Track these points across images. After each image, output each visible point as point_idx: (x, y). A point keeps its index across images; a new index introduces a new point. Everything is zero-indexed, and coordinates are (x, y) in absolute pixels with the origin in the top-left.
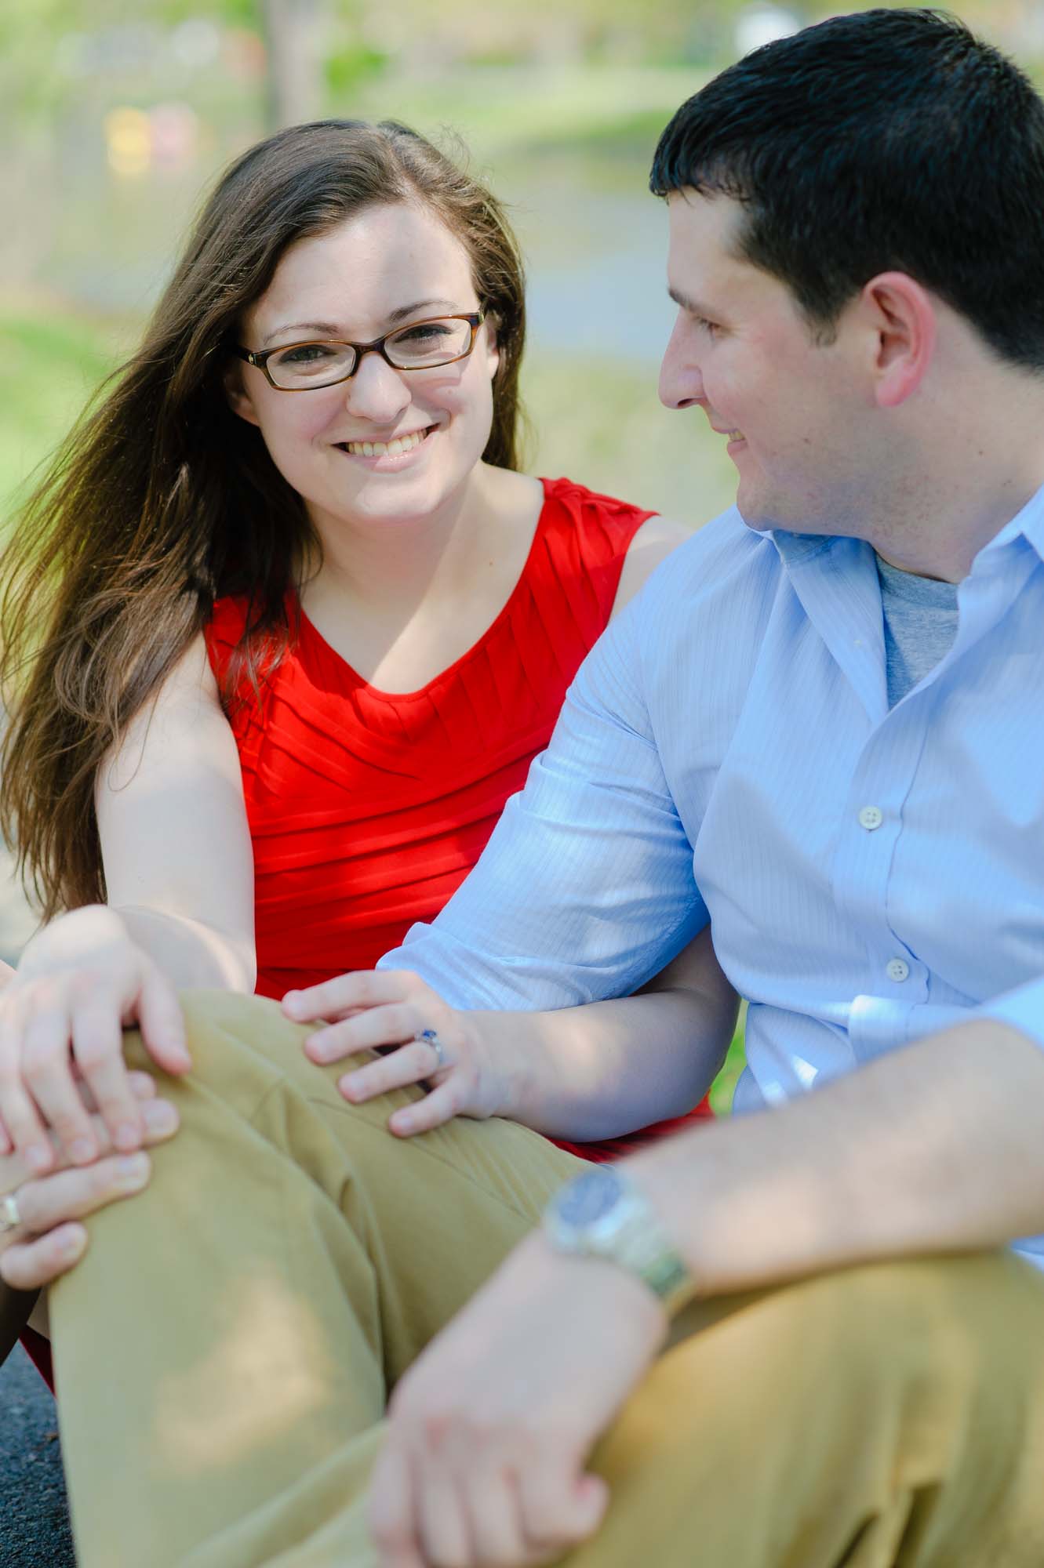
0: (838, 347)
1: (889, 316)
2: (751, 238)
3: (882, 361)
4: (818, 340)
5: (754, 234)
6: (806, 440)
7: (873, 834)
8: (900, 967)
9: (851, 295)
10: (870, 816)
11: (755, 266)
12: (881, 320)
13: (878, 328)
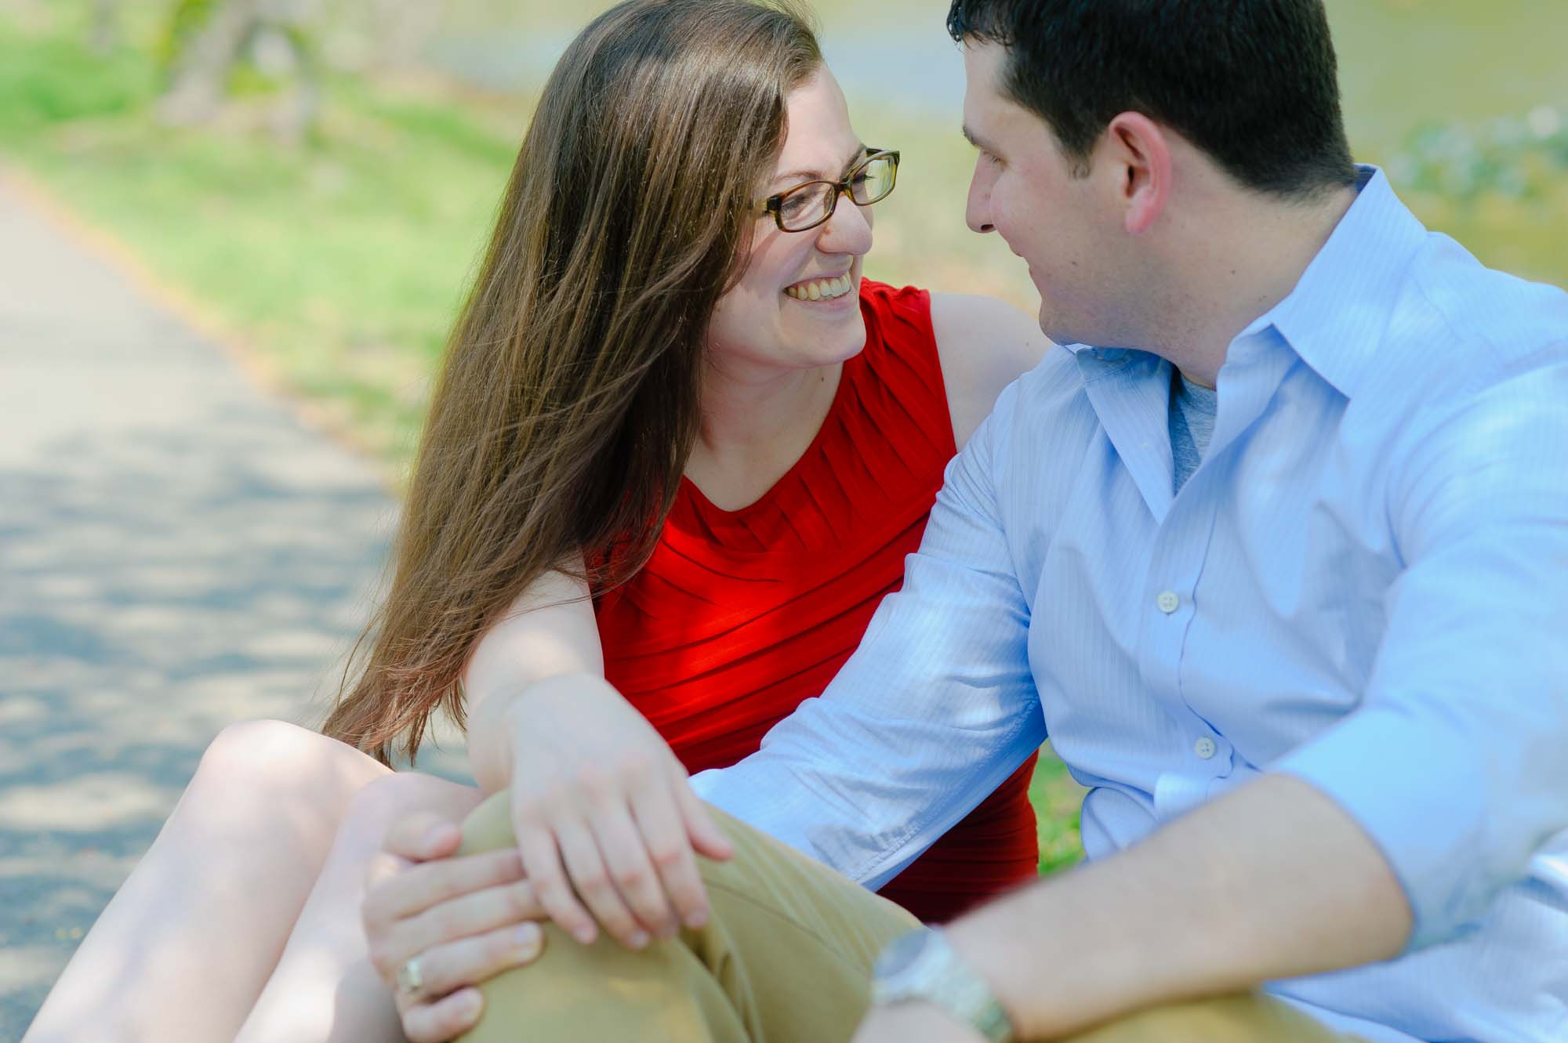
0: (1092, 179)
1: (1135, 152)
2: (1014, 80)
3: (1130, 191)
4: (1075, 172)
5: (1016, 75)
6: (1074, 263)
7: (1171, 616)
8: (1207, 745)
9: (1098, 132)
10: (1167, 599)
11: (1019, 104)
12: (1126, 154)
13: (1127, 162)
